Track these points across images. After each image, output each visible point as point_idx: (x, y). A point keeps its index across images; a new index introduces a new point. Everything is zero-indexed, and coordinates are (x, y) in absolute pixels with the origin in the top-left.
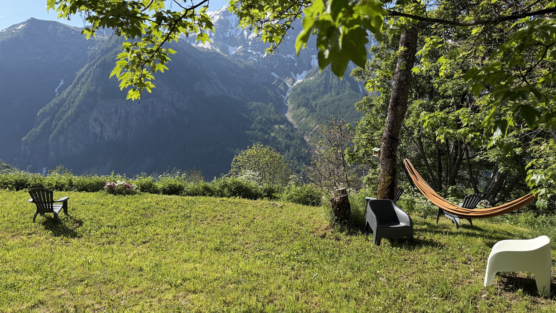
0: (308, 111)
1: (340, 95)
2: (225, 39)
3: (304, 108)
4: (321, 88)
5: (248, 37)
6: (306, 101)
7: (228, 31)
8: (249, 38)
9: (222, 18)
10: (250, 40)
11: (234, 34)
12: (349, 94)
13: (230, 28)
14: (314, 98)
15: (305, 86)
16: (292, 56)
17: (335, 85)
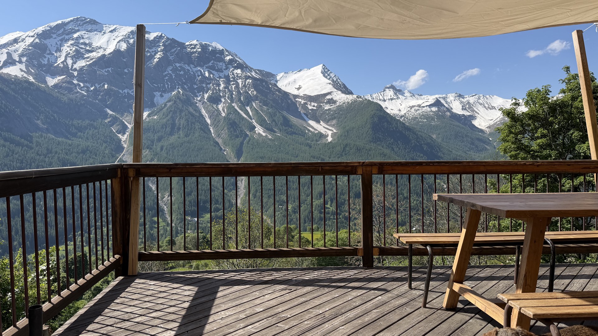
0: (153, 153)
1: (190, 137)
2: (40, 66)
3: (148, 150)
4: (168, 129)
5: (72, 66)
6: (149, 142)
7: (45, 57)
8: (74, 67)
9: (37, 40)
10: (75, 70)
11: (53, 61)
12: (200, 136)
13: (48, 54)
14: (159, 139)
15: (148, 126)
16: (130, 92)
17: (183, 126)
